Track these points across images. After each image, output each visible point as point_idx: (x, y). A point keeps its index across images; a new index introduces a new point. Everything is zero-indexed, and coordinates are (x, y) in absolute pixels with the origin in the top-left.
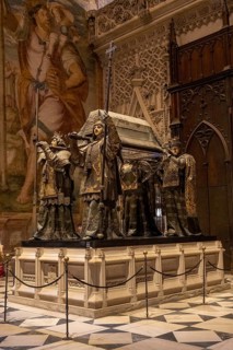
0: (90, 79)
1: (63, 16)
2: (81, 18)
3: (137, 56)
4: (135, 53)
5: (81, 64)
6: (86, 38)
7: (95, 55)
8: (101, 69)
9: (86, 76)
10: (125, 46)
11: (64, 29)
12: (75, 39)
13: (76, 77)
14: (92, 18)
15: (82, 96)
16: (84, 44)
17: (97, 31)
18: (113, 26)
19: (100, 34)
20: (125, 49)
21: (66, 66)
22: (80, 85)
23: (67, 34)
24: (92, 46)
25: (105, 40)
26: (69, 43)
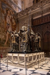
0: (17, 25)
1: (12, 13)
2: (15, 14)
3: (25, 21)
4: (25, 20)
5: (15, 22)
6: (16, 17)
7: (18, 21)
8: (19, 23)
9: (16, 24)
10: (23, 19)
11: (13, 15)
12: (14, 17)
13: (14, 24)
14: (17, 14)
15: (16, 27)
16: (16, 18)
17: (18, 16)
18: (21, 16)
19: (19, 17)
20: (23, 20)
21: (13, 22)
22: (15, 25)
23: (13, 16)
24: (17, 19)
26: (13, 18)
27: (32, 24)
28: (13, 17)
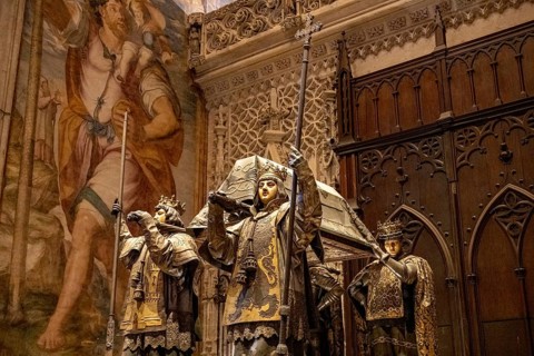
0: (187, 127)
1: (147, 16)
3: (273, 93)
5: (173, 99)
6: (183, 58)
7: (197, 88)
8: (206, 112)
10: (252, 75)
11: (149, 39)
12: (166, 57)
14: (197, 26)
15: (172, 155)
16: (180, 68)
17: (205, 47)
18: (234, 40)
19: (208, 52)
20: (256, 80)
21: (147, 100)
22: (170, 135)
24: (192, 73)
25: (216, 63)
26: (155, 63)
27: (347, 123)
28: (146, 54)
